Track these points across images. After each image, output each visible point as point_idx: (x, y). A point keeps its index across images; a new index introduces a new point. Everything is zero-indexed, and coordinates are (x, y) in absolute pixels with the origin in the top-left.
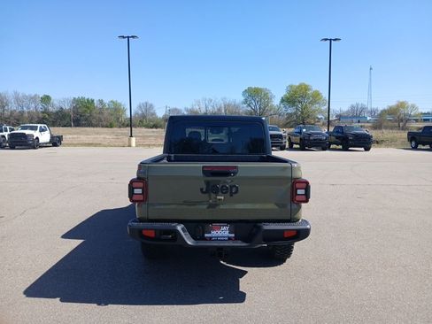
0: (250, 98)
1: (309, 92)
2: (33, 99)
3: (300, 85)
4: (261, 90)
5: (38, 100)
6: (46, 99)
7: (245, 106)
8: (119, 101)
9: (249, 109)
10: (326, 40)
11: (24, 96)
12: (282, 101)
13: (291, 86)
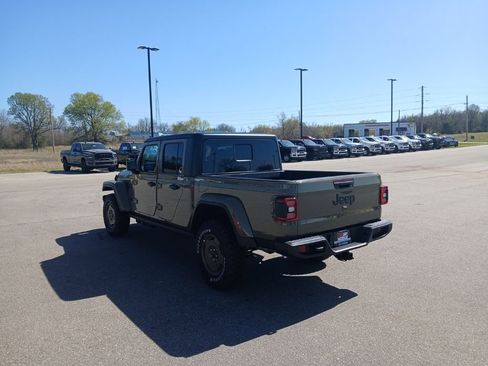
0: (19, 107)
1: (100, 103)
3: (89, 94)
4: (34, 97)
7: (13, 116)
9: (19, 120)
10: (144, 48)
12: (67, 112)
13: (76, 95)
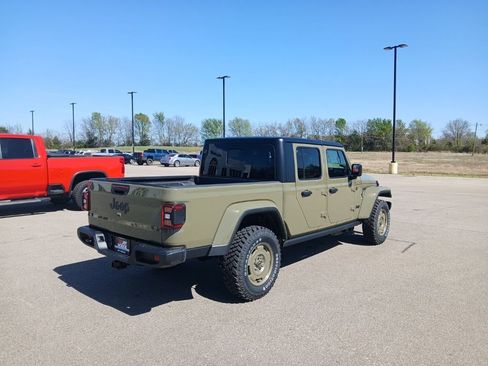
2: (329, 123)
5: (333, 125)
6: (341, 123)
8: (423, 121)
11: (321, 122)
